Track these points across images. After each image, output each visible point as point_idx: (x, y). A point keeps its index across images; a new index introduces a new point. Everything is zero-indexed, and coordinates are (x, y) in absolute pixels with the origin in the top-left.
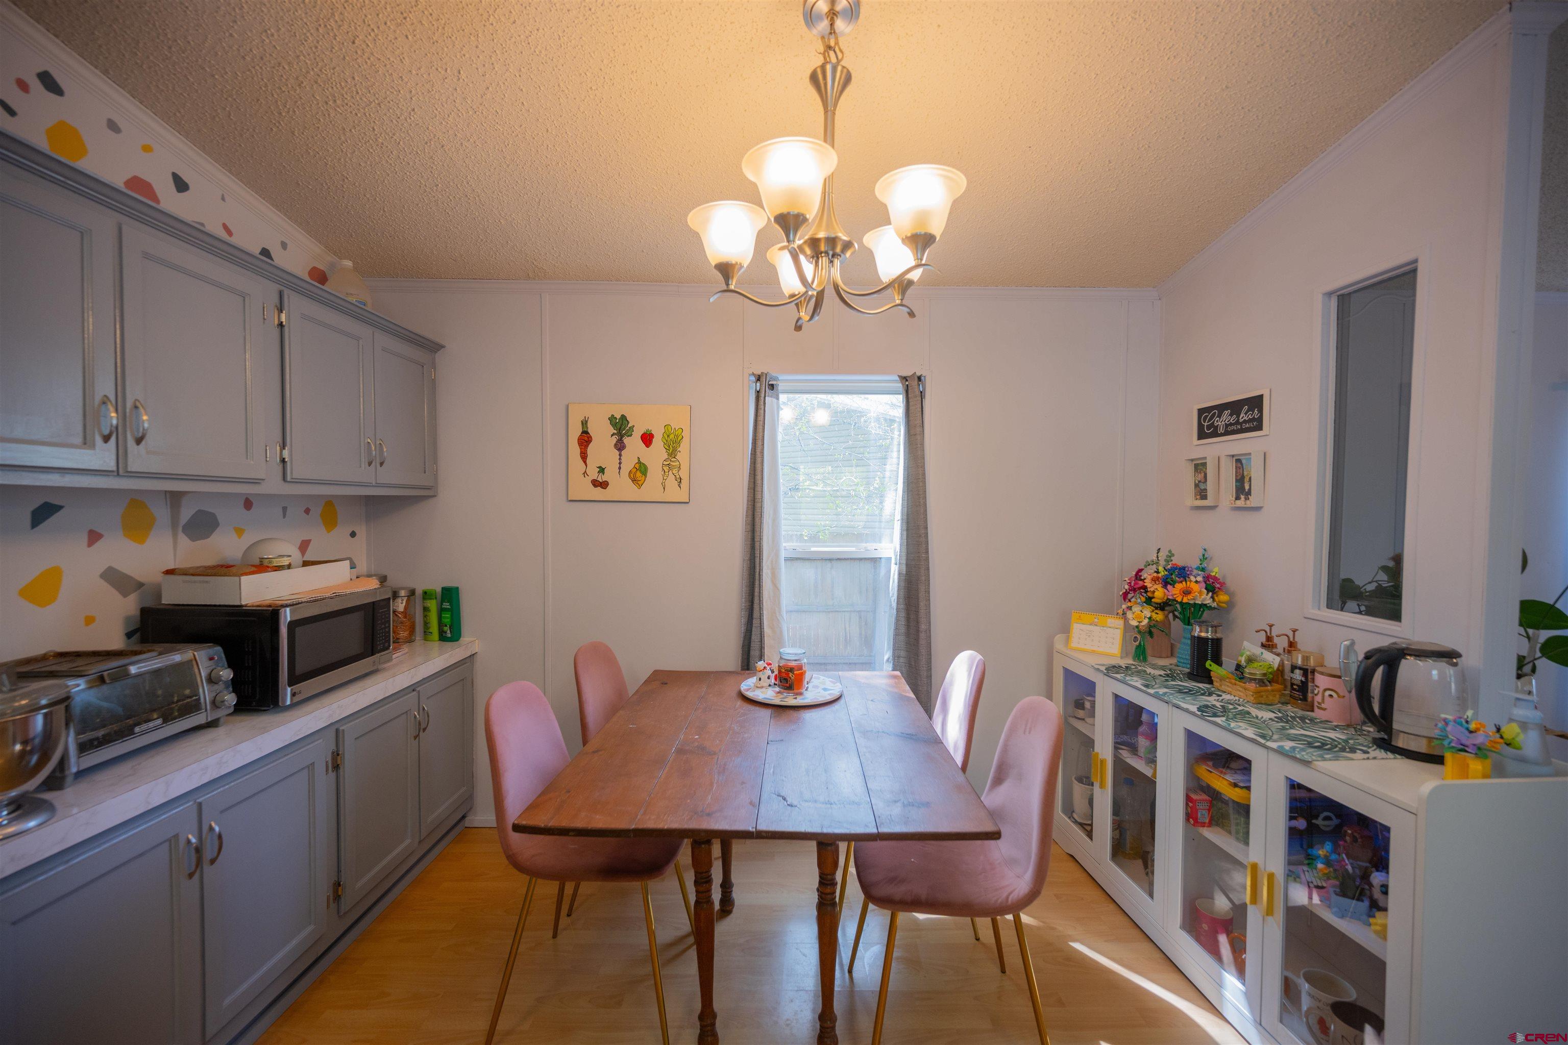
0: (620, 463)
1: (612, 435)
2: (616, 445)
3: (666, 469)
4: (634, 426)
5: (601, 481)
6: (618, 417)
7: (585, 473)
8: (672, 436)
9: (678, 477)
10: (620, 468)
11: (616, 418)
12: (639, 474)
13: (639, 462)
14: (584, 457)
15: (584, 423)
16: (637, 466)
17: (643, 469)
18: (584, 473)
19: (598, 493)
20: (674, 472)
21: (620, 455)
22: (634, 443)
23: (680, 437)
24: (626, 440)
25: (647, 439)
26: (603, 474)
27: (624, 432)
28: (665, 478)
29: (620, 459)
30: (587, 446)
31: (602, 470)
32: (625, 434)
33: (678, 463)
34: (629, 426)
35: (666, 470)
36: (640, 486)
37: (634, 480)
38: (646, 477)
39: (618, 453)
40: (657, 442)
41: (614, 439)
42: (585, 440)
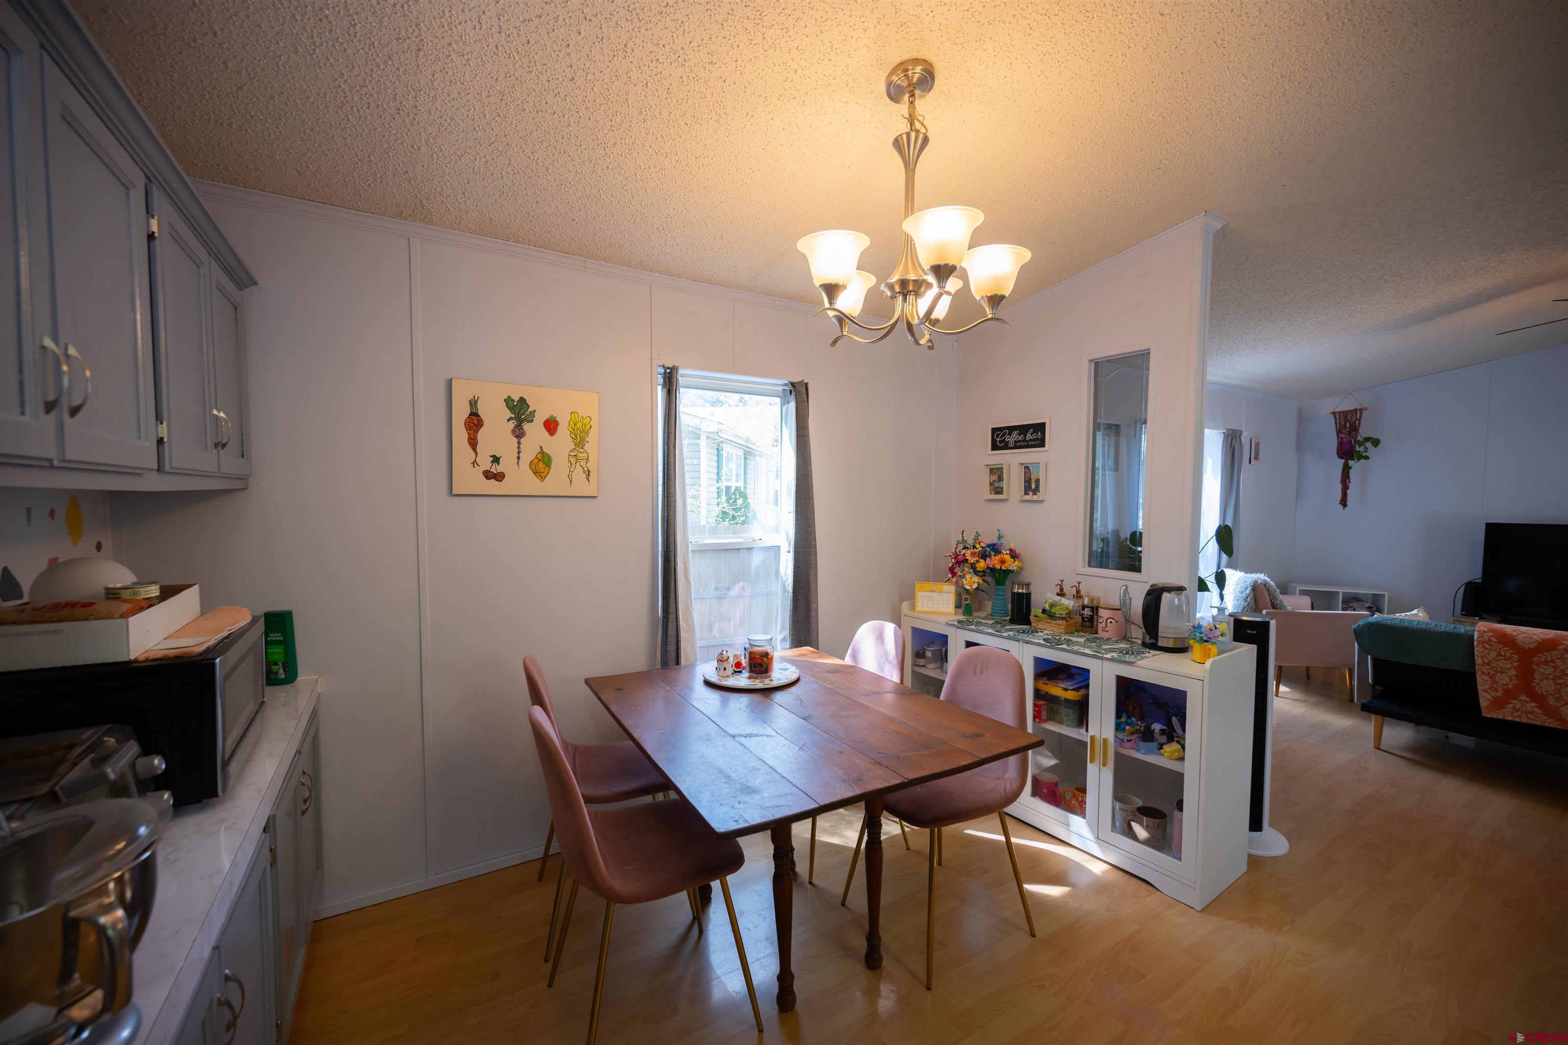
0: (519, 452)
1: (509, 420)
2: (513, 431)
3: (573, 460)
4: (535, 411)
5: (495, 472)
6: (516, 399)
7: (475, 463)
8: (579, 425)
9: (586, 469)
10: (519, 458)
11: (513, 400)
12: (541, 465)
13: (542, 452)
14: (473, 443)
15: (473, 403)
16: (539, 456)
17: (546, 460)
18: (473, 463)
19: (492, 486)
20: (582, 464)
21: (519, 443)
22: (535, 431)
23: (588, 427)
24: (526, 426)
25: (551, 426)
26: (498, 464)
27: (523, 417)
28: (572, 470)
29: (519, 447)
30: (477, 431)
31: (496, 460)
32: (525, 420)
33: (586, 454)
34: (529, 410)
35: (573, 462)
36: (543, 479)
37: (536, 473)
38: (550, 468)
39: (516, 440)
40: (563, 430)
41: (512, 424)
42: (474, 422)
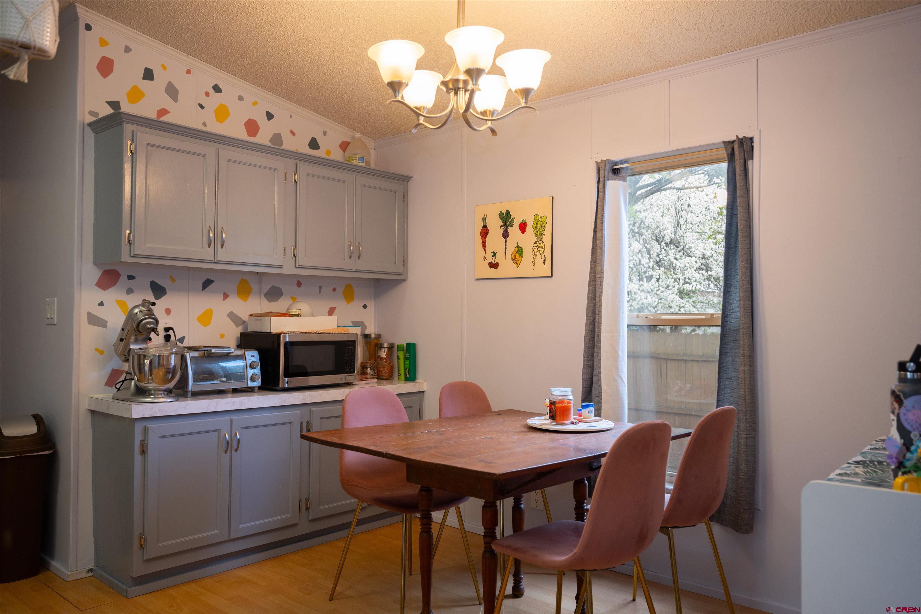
0: (506, 248)
1: (501, 227)
2: (503, 234)
3: (535, 250)
4: (514, 218)
5: (494, 263)
6: (504, 212)
8: (539, 223)
9: (543, 256)
10: (505, 252)
11: (503, 213)
12: (517, 256)
13: (518, 246)
14: (484, 245)
15: (484, 220)
16: (516, 249)
17: (520, 252)
18: (484, 258)
19: (493, 273)
20: (541, 252)
21: (506, 242)
22: (514, 230)
23: (545, 223)
24: (510, 230)
25: (523, 227)
26: (496, 257)
27: (508, 223)
28: (535, 257)
29: (506, 245)
30: (486, 237)
31: (494, 254)
32: (509, 225)
33: (543, 245)
34: (511, 218)
35: (535, 251)
36: (518, 265)
37: (514, 261)
38: (522, 257)
39: (504, 240)
40: (530, 229)
41: (502, 230)
42: (485, 232)
